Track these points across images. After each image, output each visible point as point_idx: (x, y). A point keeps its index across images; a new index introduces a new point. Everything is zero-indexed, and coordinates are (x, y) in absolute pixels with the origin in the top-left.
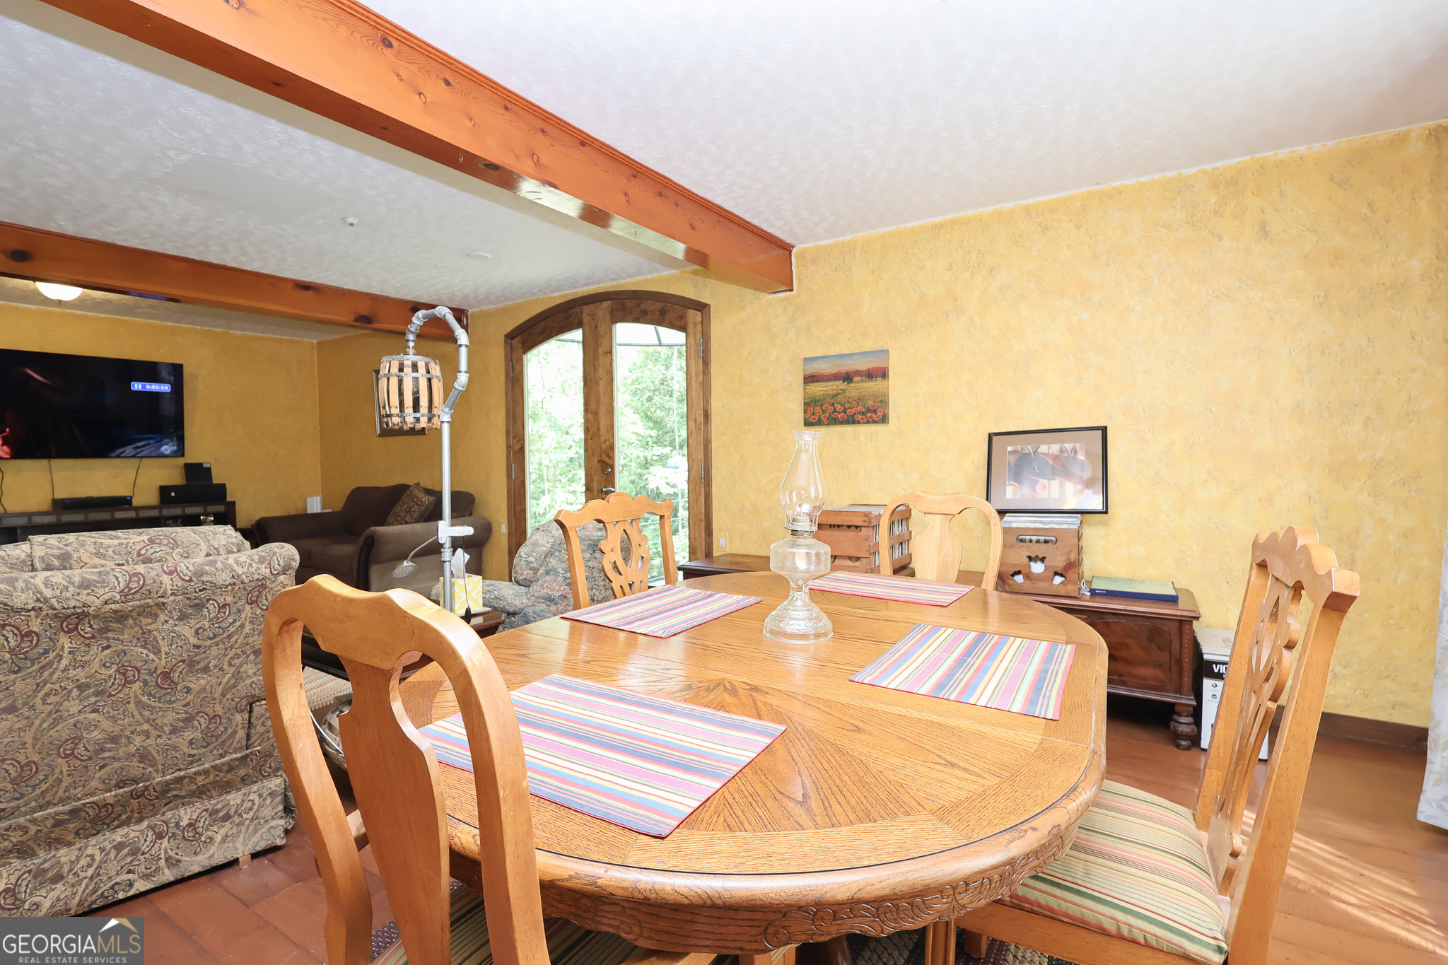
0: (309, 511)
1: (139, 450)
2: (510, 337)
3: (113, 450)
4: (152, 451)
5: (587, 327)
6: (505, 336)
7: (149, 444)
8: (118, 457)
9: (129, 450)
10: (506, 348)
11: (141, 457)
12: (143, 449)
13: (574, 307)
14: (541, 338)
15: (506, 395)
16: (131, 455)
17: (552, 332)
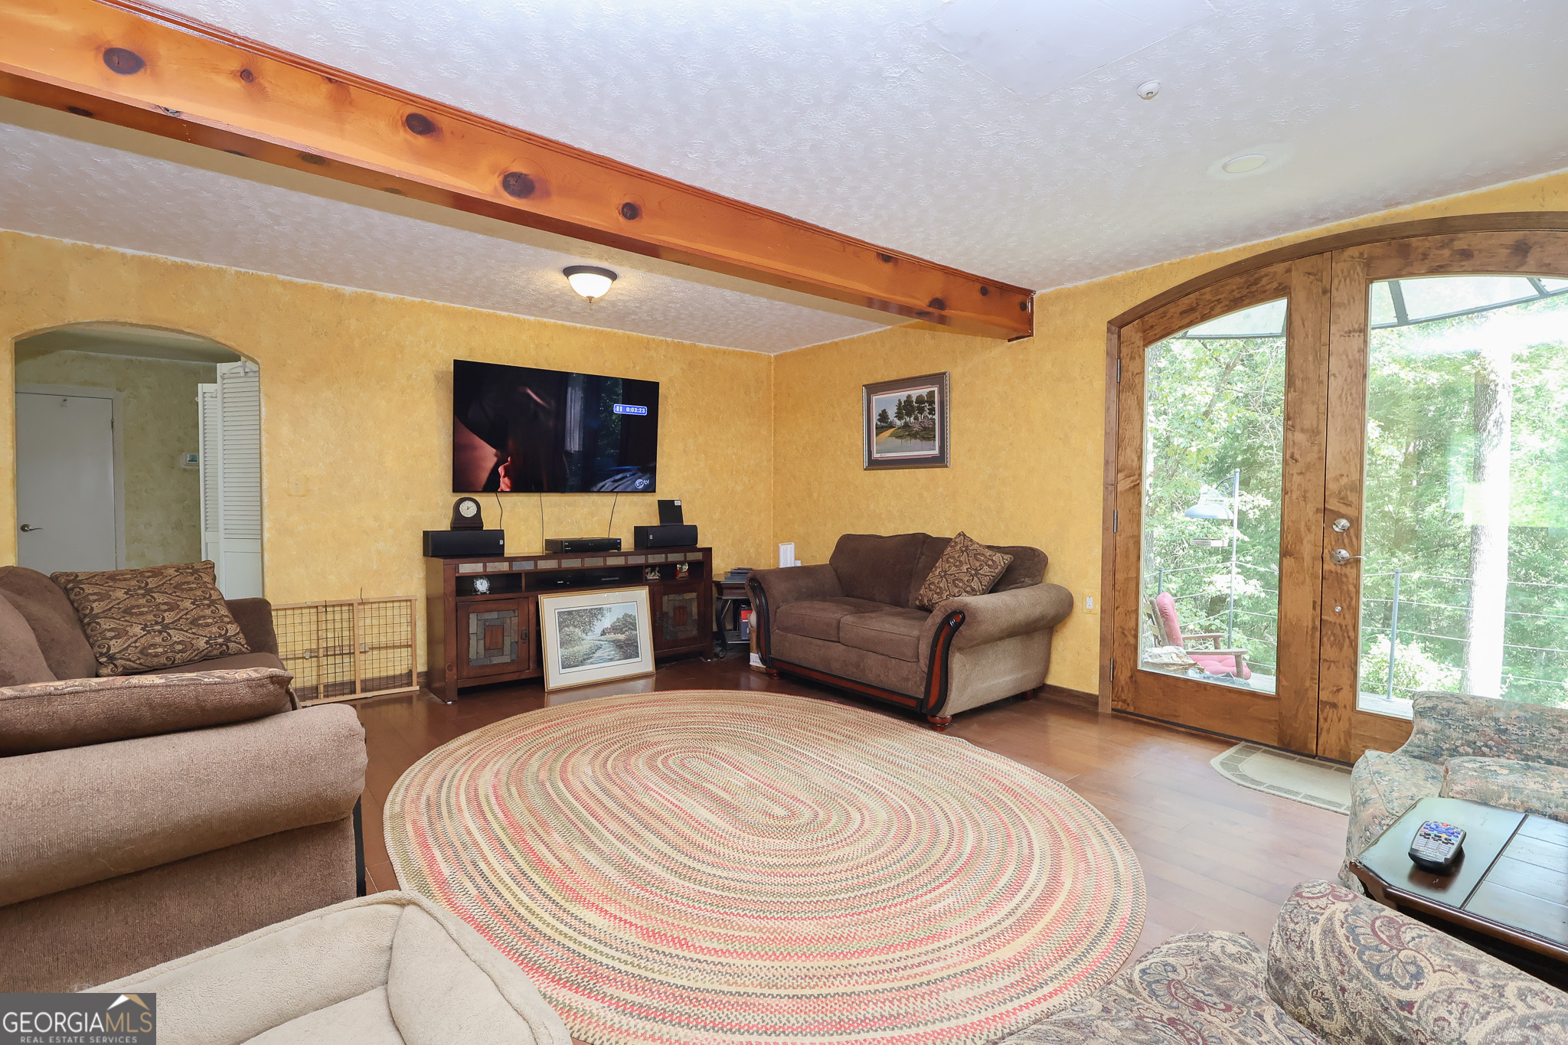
0: (782, 566)
1: (616, 484)
2: (1118, 325)
3: (595, 484)
4: (628, 486)
5: (1300, 296)
6: (1109, 322)
7: (626, 477)
8: (599, 491)
9: (608, 484)
10: (1109, 340)
11: (617, 492)
12: (620, 483)
13: (1271, 264)
14: (1187, 321)
15: (1108, 409)
16: (610, 489)
17: (1212, 309)
